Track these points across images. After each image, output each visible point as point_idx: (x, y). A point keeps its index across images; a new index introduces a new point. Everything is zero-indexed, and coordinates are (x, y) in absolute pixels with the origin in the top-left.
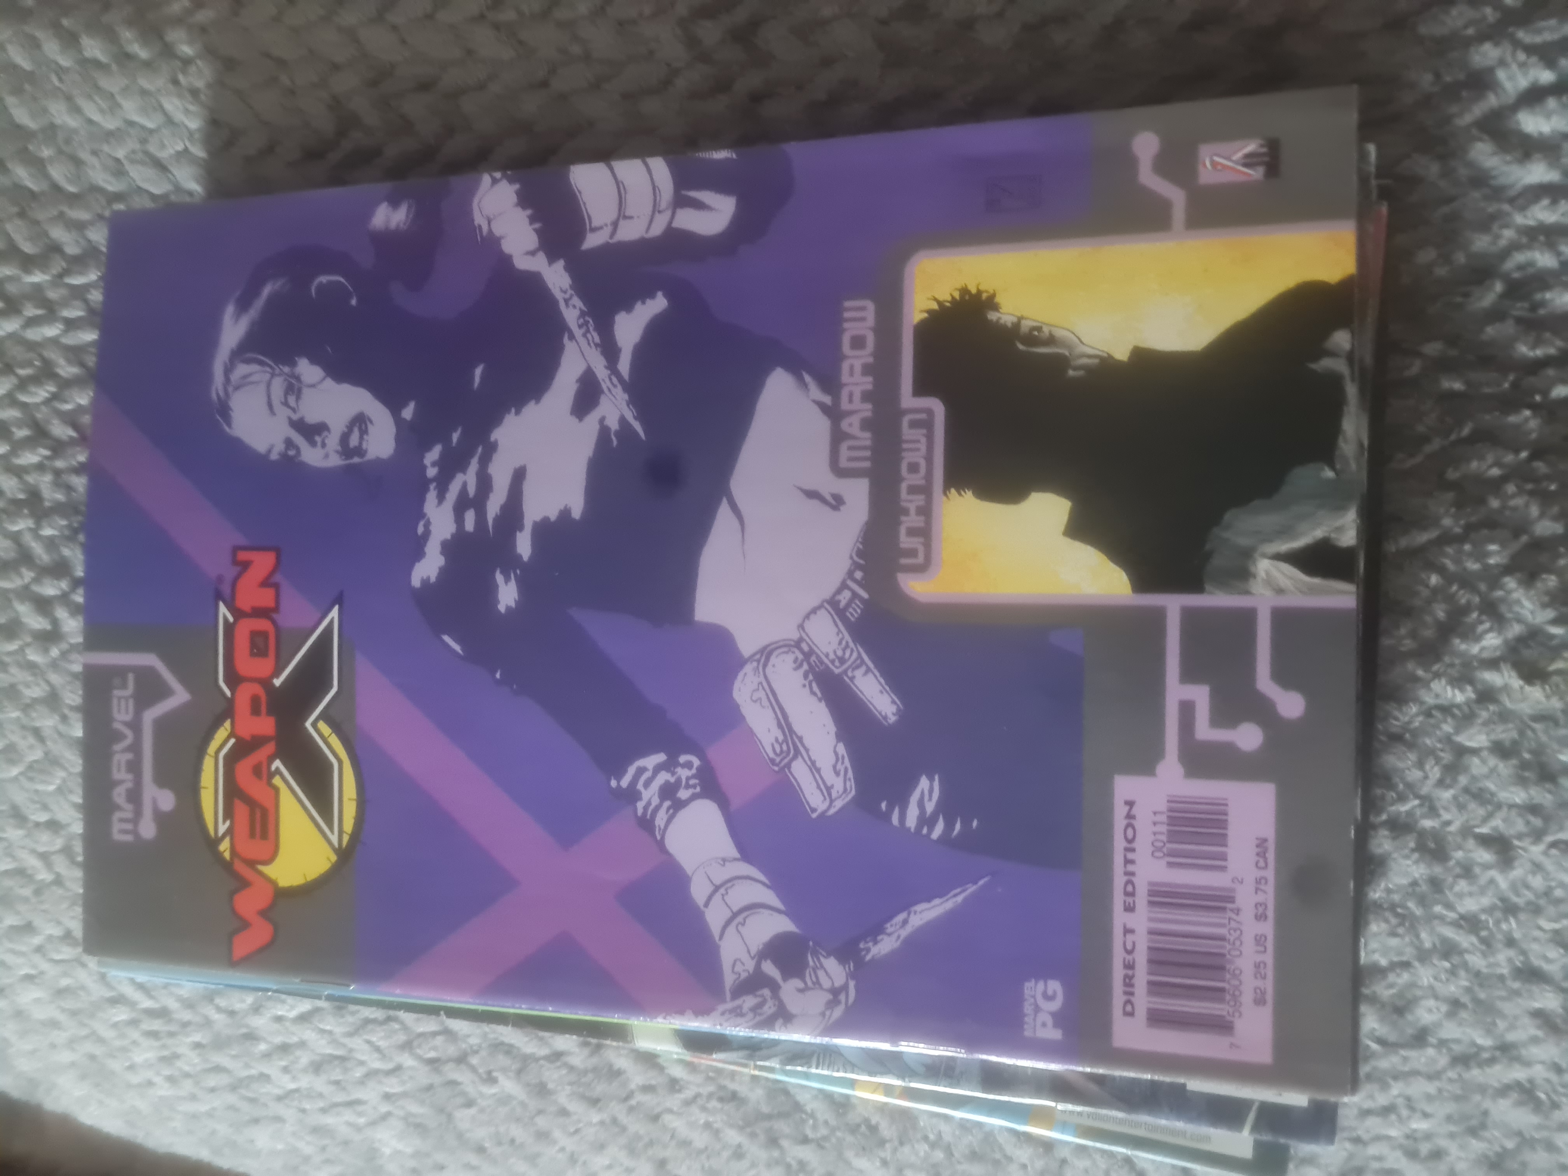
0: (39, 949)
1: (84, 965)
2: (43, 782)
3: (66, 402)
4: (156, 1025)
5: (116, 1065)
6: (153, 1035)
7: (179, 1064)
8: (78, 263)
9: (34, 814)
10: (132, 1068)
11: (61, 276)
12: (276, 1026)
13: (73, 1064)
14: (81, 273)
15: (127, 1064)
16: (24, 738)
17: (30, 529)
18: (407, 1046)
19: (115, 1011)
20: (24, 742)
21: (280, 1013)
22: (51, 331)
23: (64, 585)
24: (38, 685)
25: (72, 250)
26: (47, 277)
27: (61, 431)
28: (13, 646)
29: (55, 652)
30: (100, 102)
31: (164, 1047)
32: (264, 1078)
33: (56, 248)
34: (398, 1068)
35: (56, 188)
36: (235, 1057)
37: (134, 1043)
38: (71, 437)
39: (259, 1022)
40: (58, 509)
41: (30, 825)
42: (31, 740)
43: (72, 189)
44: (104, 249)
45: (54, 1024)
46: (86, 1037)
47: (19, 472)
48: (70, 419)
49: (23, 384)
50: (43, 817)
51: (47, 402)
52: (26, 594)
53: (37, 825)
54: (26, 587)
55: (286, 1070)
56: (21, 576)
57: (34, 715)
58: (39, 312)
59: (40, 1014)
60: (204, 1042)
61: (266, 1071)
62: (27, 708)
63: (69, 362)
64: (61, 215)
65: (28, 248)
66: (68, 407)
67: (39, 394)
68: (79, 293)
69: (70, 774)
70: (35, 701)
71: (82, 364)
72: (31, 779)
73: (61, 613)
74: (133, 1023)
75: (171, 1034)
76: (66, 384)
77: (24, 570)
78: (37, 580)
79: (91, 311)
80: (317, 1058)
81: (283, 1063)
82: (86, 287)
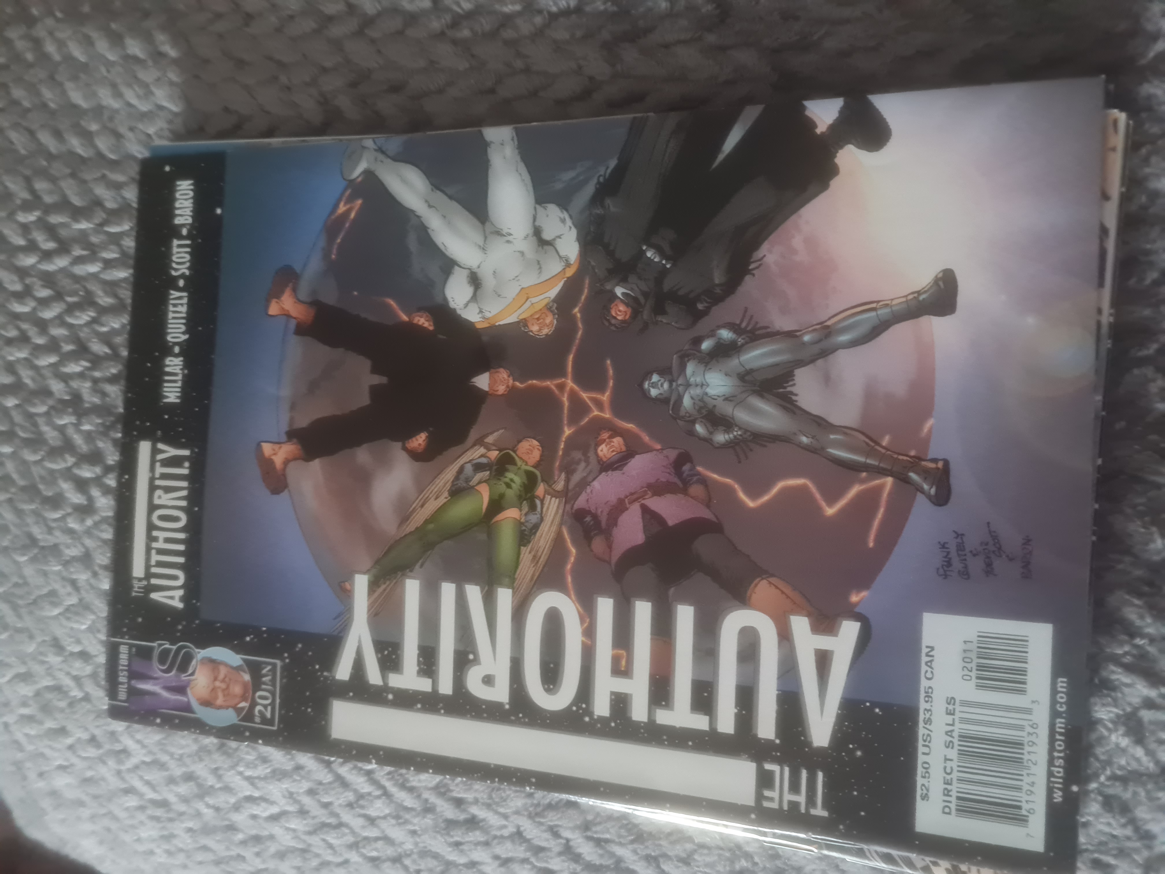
0: (71, 747)
1: (104, 763)
2: (77, 622)
3: (103, 325)
4: (159, 812)
5: (127, 838)
6: (157, 819)
7: (175, 841)
8: (114, 215)
9: (69, 645)
10: (139, 840)
11: (101, 225)
12: (251, 822)
13: (93, 833)
14: (118, 224)
15: (135, 838)
16: (64, 587)
17: (72, 424)
18: (354, 846)
19: (127, 798)
20: (64, 589)
21: (255, 812)
22: (93, 268)
23: (98, 470)
24: (75, 546)
25: (110, 205)
26: (91, 226)
27: (98, 348)
28: (57, 515)
29: (89, 522)
30: (137, 89)
31: (163, 828)
32: (241, 858)
33: (98, 203)
34: (346, 862)
35: (100, 155)
36: (218, 841)
37: (142, 823)
38: (106, 353)
39: (239, 818)
40: (96, 410)
41: (67, 653)
42: (69, 589)
43: (112, 156)
44: (135, 205)
45: (81, 803)
46: (105, 815)
47: (65, 378)
48: (106, 339)
49: (71, 309)
50: (77, 649)
51: (88, 324)
52: (68, 474)
53: (72, 654)
54: (69, 469)
55: (258, 854)
56: (65, 461)
57: (72, 570)
58: (84, 253)
59: (70, 794)
60: (195, 828)
61: (242, 853)
62: (66, 564)
63: (106, 293)
64: (104, 176)
65: (77, 201)
66: (104, 329)
67: (83, 318)
68: (115, 239)
69: (98, 617)
70: (74, 559)
71: (116, 296)
72: (68, 619)
73: (95, 492)
74: (142, 808)
75: (171, 820)
76: (103, 311)
77: (67, 457)
78: (76, 465)
79: (124, 253)
80: (283, 848)
81: (256, 850)
82: (121, 235)
